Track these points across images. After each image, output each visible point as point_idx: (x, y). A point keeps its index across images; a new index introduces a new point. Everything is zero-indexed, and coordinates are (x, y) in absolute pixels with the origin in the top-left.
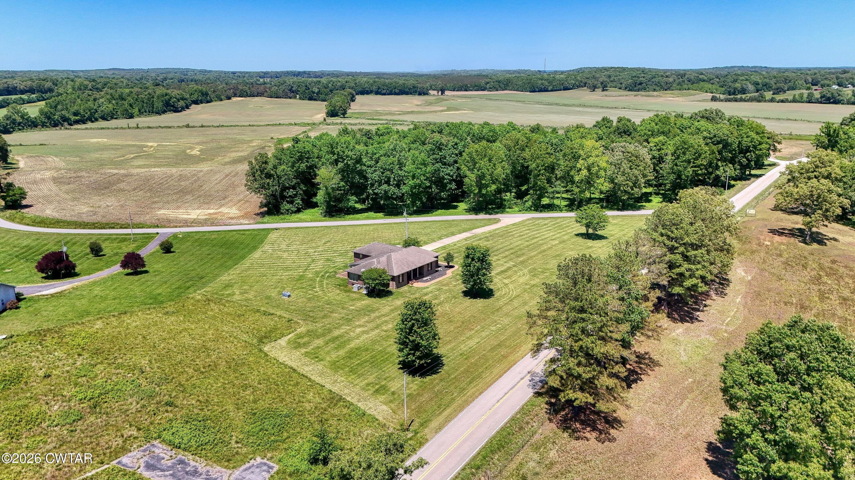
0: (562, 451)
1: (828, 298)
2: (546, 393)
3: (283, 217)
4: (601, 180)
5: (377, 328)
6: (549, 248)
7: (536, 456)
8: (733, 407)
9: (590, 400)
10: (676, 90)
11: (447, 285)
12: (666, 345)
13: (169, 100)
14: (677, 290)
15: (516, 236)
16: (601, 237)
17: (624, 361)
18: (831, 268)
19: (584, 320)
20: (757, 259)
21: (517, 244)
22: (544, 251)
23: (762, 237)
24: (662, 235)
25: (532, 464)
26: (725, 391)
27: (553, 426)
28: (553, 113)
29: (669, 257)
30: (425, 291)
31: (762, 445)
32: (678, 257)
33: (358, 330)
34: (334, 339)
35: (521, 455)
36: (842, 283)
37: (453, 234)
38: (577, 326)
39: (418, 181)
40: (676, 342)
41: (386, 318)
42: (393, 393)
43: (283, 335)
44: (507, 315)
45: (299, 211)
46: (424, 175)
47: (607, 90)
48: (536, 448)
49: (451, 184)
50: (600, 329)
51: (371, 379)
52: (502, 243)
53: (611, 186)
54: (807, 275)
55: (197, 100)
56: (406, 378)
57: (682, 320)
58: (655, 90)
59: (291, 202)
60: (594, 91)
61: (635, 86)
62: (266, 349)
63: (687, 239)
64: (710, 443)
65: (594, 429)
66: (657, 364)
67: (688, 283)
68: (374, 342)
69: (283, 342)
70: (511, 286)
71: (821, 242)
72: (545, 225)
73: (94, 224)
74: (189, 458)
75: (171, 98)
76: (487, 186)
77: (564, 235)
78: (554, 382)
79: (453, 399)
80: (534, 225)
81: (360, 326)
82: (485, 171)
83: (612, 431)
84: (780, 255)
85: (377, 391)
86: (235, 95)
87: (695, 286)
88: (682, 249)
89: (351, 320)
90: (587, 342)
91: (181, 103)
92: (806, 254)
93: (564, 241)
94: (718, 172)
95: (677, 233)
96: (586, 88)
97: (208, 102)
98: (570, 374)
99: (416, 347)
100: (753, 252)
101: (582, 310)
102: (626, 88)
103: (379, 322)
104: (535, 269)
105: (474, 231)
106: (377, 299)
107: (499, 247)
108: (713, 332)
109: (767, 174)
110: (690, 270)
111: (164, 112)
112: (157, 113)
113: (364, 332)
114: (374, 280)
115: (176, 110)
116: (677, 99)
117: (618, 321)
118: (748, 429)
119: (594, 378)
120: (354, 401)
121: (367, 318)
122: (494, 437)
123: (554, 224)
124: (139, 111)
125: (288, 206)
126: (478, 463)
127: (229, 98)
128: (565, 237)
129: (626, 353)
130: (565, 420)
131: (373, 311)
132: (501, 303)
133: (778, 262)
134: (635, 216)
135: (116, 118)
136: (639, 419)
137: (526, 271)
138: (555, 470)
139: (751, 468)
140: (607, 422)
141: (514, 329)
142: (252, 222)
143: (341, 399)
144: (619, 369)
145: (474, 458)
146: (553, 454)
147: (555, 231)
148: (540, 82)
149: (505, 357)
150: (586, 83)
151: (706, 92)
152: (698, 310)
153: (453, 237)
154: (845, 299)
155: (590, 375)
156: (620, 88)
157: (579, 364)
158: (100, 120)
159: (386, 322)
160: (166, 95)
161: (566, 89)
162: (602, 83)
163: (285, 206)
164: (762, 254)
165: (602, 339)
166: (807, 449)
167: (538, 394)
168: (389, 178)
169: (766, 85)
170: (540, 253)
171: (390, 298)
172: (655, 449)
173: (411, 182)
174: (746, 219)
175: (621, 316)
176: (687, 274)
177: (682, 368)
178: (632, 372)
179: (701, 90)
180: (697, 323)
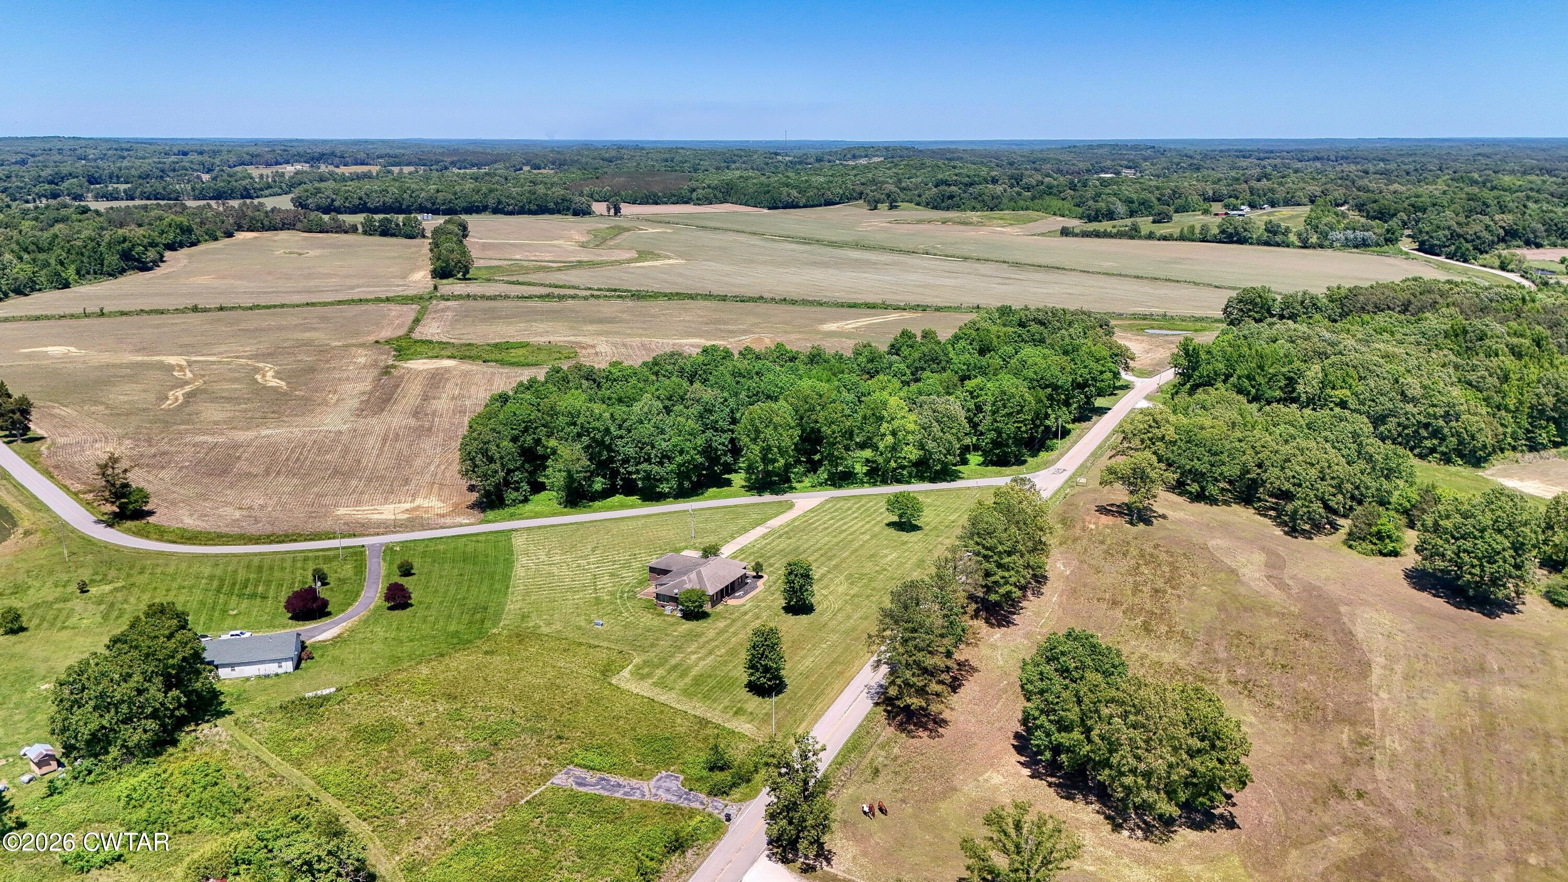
0: (903, 747)
1: (1140, 591)
2: (883, 702)
3: (512, 510)
4: (911, 447)
5: (710, 653)
6: (862, 546)
7: (883, 753)
8: (1029, 700)
9: (924, 704)
10: (1008, 209)
11: (764, 600)
12: (984, 651)
13: (130, 250)
14: (993, 597)
15: (820, 528)
16: (916, 528)
17: (948, 669)
18: (1151, 555)
19: (915, 638)
20: (1079, 548)
21: (823, 541)
22: (856, 550)
23: (1088, 518)
24: (978, 544)
25: (880, 759)
26: (1022, 687)
27: (892, 729)
28: (815, 264)
29: (986, 565)
30: (743, 609)
31: (1046, 724)
32: (993, 565)
33: (694, 657)
34: (675, 668)
35: (871, 754)
36: (1159, 572)
37: (745, 530)
38: (910, 643)
39: (688, 457)
40: (994, 647)
41: (716, 643)
42: (751, 713)
43: (623, 668)
44: (833, 631)
45: (526, 500)
46: (695, 449)
47: (896, 207)
48: (882, 747)
49: (725, 455)
50: (928, 646)
51: (726, 702)
52: (807, 540)
53: (921, 453)
54: (1125, 564)
55: (174, 243)
56: (757, 700)
57: (1000, 625)
58: (974, 209)
59: (517, 489)
60: (876, 208)
61: (943, 201)
62: (614, 682)
63: (1000, 548)
64: (1017, 733)
65: (926, 729)
66: (974, 670)
67: (1002, 591)
68: (714, 668)
69: (626, 673)
70: (830, 597)
71: (1148, 522)
72: (849, 509)
73: (268, 537)
74: (606, 775)
75: (133, 246)
76: (774, 461)
77: (874, 525)
78: (893, 692)
79: (805, 714)
80: (836, 511)
81: (693, 653)
82: (771, 442)
83: (940, 730)
84: (1102, 542)
85: (736, 713)
86: (240, 228)
87: (1009, 592)
88: (996, 558)
89: (680, 648)
90: (919, 656)
91: (152, 254)
92: (1130, 537)
93: (875, 536)
94: (1048, 422)
95: (990, 542)
96: (861, 202)
97: (193, 244)
98: (907, 684)
99: (767, 669)
100: (1075, 540)
101: (914, 630)
102: (928, 204)
103: (710, 647)
104: (851, 575)
105: (769, 523)
106: (695, 622)
107: (806, 546)
108: (1028, 635)
109: (1115, 408)
110: (1003, 577)
111: (122, 271)
112: (110, 275)
113: (700, 659)
114: (694, 602)
115: (144, 268)
116: (1008, 229)
117: (942, 636)
118: (1037, 714)
119: (925, 686)
120: (720, 722)
121: (696, 644)
122: (848, 741)
123: (859, 508)
124: (78, 272)
125: (514, 495)
126: (840, 760)
127: (230, 235)
128: (876, 529)
129: (949, 663)
130: (901, 724)
131: (699, 635)
132: (825, 618)
133: (1098, 552)
134: (950, 490)
135: (40, 290)
136: (962, 718)
137: (842, 578)
138: (899, 762)
139: (1039, 742)
140: (935, 722)
141: (843, 645)
142: (473, 520)
143: (708, 722)
144: (945, 677)
145: (836, 757)
146: (896, 751)
147: (863, 520)
148: (785, 190)
149: (842, 673)
150: (861, 193)
151: (1054, 214)
152: (1014, 613)
153: (747, 534)
154: (1157, 591)
155: (922, 683)
156: (918, 204)
157: (913, 675)
158: (11, 294)
159: (717, 646)
160: (125, 240)
161: (829, 203)
162: (888, 196)
163: (511, 495)
164: (1085, 542)
165: (930, 652)
166: (1072, 721)
167: (877, 704)
168: (649, 455)
169: (1143, 204)
170: (852, 553)
171: (710, 620)
172: (975, 740)
173: (679, 459)
174: (1077, 489)
175: (944, 631)
176: (1002, 581)
177: (998, 672)
178: (955, 679)
179: (1046, 210)
180: (1013, 628)
